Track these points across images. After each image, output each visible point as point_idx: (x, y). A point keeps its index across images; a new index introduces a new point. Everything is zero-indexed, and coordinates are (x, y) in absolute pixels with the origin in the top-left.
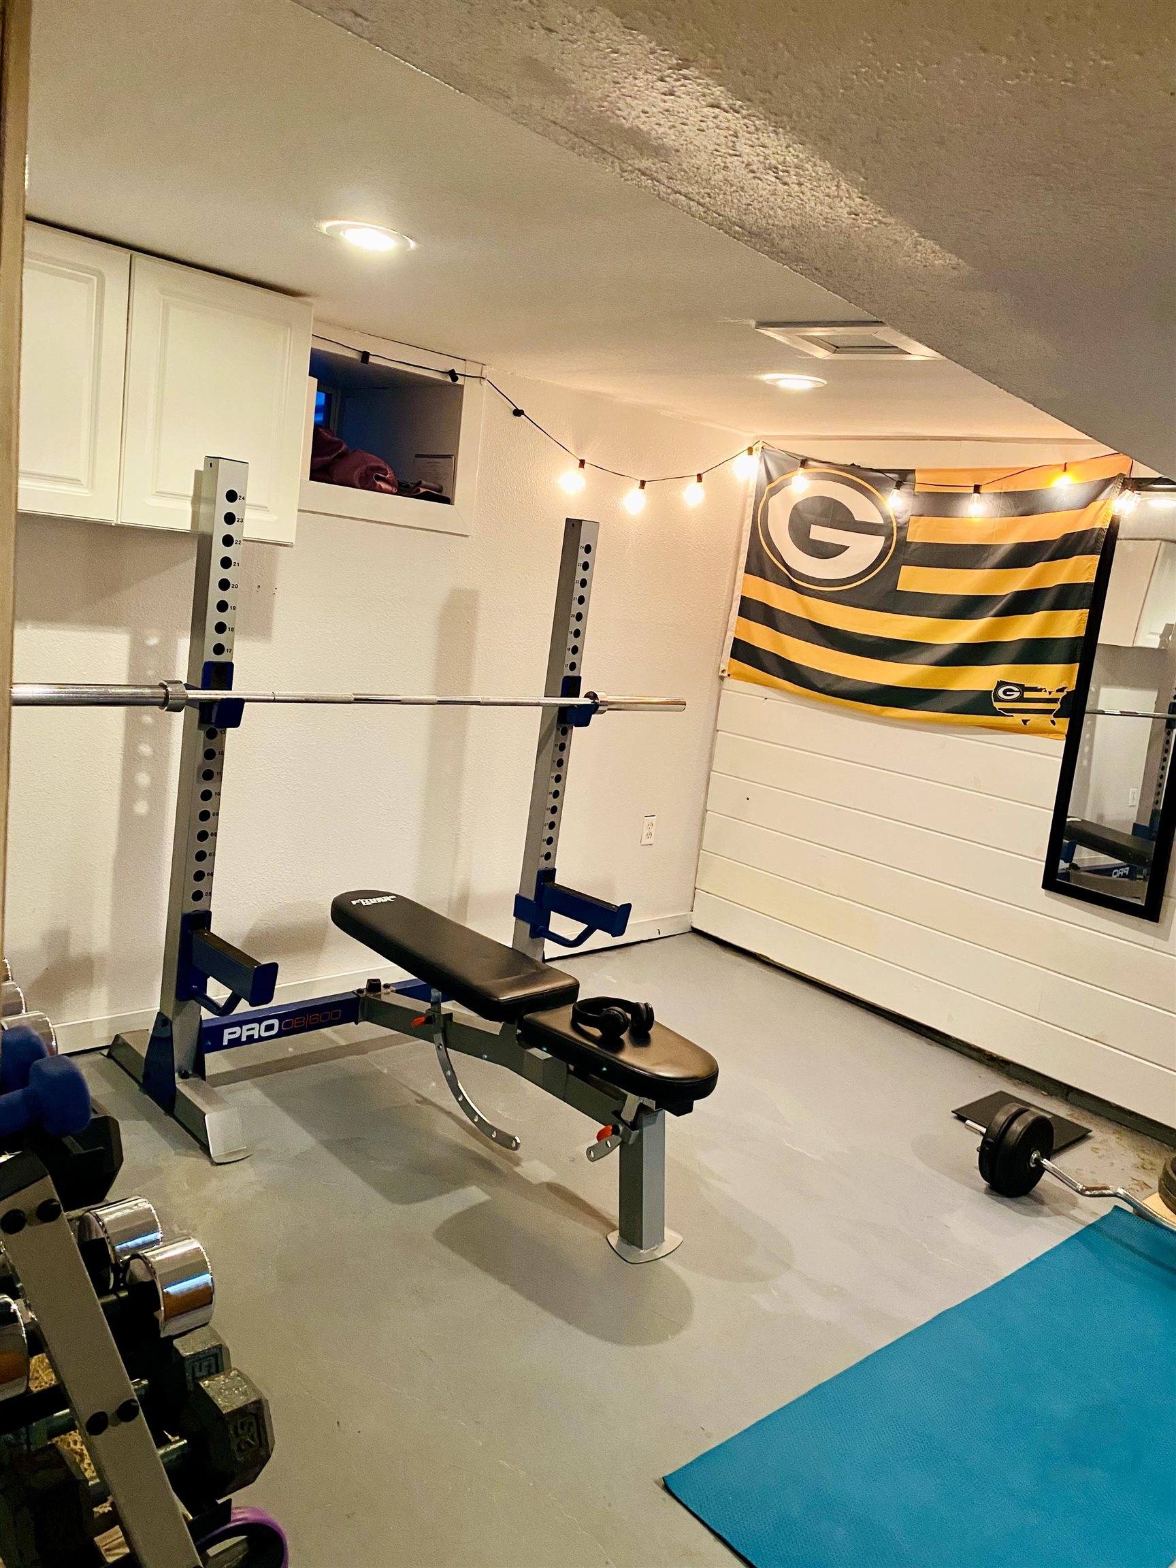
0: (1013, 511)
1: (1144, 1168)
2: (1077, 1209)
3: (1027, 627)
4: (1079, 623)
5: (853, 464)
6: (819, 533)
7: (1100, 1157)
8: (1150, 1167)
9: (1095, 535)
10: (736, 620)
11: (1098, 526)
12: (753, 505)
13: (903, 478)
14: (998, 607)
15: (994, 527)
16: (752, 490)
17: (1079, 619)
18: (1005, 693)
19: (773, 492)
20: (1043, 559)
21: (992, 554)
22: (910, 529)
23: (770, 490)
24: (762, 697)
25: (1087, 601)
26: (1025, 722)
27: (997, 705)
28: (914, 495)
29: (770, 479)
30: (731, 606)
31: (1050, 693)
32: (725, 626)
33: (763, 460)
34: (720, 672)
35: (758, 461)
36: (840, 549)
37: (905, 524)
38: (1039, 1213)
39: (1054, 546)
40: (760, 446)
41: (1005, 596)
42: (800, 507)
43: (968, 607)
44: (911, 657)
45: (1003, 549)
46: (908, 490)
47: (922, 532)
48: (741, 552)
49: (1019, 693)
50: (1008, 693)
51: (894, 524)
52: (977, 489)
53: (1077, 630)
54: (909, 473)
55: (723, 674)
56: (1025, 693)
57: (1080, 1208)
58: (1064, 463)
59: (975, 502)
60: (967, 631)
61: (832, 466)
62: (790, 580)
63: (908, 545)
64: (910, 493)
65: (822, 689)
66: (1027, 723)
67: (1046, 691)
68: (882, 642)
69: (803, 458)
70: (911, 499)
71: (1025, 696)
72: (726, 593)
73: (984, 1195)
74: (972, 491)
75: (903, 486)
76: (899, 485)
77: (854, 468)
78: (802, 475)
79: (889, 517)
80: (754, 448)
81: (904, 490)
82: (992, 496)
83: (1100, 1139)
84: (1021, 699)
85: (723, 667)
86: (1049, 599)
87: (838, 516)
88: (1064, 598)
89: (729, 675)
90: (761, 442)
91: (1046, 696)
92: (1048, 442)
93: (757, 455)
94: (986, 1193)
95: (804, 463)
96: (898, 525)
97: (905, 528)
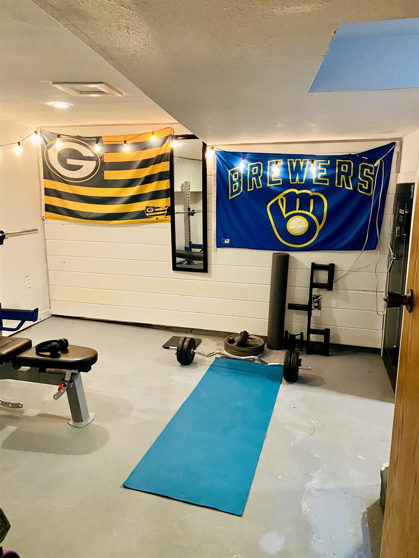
0: (139, 149)
1: (218, 345)
2: (206, 362)
3: (151, 187)
4: (167, 184)
5: (78, 136)
6: (70, 162)
7: (206, 346)
8: (220, 344)
9: (167, 155)
10: (44, 197)
11: (167, 152)
12: (41, 153)
13: (98, 140)
14: (141, 182)
15: (134, 155)
16: (40, 147)
17: (167, 183)
18: (149, 210)
19: (49, 147)
20: (152, 164)
21: (135, 164)
22: (104, 158)
23: (47, 147)
24: (62, 224)
25: (169, 177)
26: (157, 219)
27: (147, 215)
28: (103, 146)
29: (46, 143)
30: (41, 192)
31: (163, 208)
32: (40, 199)
33: (42, 136)
34: (42, 217)
35: (40, 136)
36: (80, 167)
37: (102, 156)
38: (197, 367)
39: (155, 160)
40: (39, 130)
41: (143, 177)
42: (60, 152)
43: (131, 183)
44: (115, 202)
45: (138, 162)
46: (101, 144)
47: (109, 158)
48: (40, 171)
49: (153, 210)
50: (150, 210)
51: (98, 156)
52: (125, 142)
53: (167, 187)
54: (100, 138)
55: (43, 218)
56: (155, 209)
57: (207, 361)
58: (152, 132)
59: (126, 147)
60: (132, 191)
61: (69, 136)
62: (63, 180)
63: (105, 163)
64: (102, 145)
65: (84, 218)
66: (158, 219)
67: (161, 208)
68: (103, 198)
69: (58, 134)
70: (103, 147)
71: (155, 210)
72: (38, 187)
73: (181, 367)
74: (124, 143)
75: (99, 143)
76: (97, 142)
77: (79, 137)
78: (59, 140)
79: (96, 154)
80: (37, 131)
81: (99, 144)
82: (131, 144)
83: (205, 341)
84: (154, 212)
85: (43, 215)
86: (156, 178)
87: (77, 155)
88: (161, 176)
89: (46, 218)
90: (39, 129)
91: (162, 209)
92: (145, 125)
93: (39, 134)
94: (181, 366)
95: (59, 136)
96: (100, 157)
97: (102, 157)
